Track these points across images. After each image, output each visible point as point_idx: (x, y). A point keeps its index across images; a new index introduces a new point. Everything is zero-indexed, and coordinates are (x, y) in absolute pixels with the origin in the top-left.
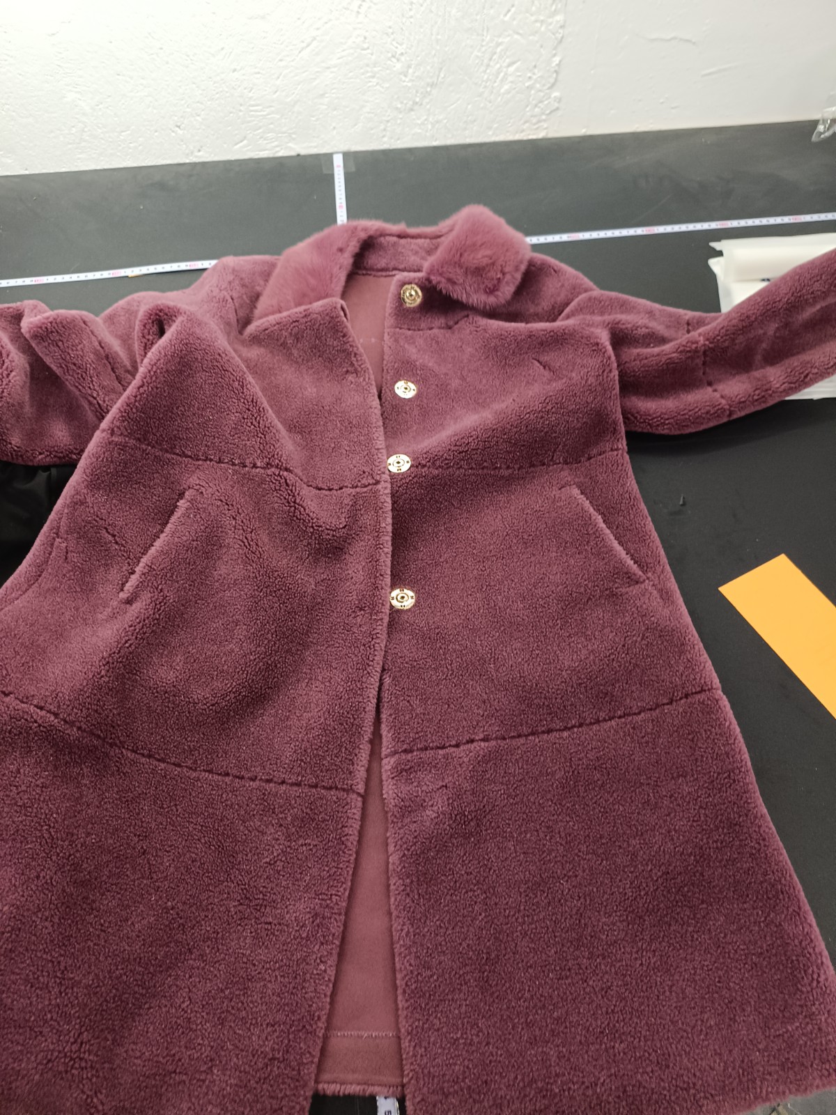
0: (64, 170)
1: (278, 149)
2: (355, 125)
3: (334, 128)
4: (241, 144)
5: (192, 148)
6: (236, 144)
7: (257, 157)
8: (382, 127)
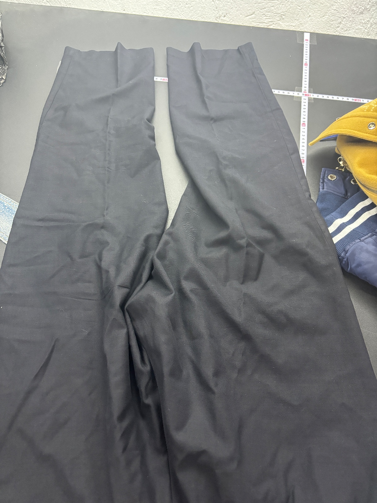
0: (145, 14)
1: (271, 23)
2: (324, 17)
3: (310, 16)
4: (250, 17)
5: (221, 14)
6: (248, 16)
7: (257, 26)
8: (339, 21)
